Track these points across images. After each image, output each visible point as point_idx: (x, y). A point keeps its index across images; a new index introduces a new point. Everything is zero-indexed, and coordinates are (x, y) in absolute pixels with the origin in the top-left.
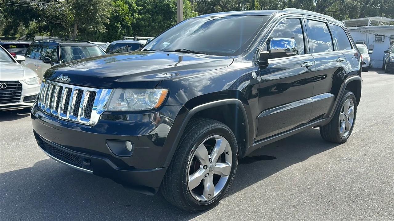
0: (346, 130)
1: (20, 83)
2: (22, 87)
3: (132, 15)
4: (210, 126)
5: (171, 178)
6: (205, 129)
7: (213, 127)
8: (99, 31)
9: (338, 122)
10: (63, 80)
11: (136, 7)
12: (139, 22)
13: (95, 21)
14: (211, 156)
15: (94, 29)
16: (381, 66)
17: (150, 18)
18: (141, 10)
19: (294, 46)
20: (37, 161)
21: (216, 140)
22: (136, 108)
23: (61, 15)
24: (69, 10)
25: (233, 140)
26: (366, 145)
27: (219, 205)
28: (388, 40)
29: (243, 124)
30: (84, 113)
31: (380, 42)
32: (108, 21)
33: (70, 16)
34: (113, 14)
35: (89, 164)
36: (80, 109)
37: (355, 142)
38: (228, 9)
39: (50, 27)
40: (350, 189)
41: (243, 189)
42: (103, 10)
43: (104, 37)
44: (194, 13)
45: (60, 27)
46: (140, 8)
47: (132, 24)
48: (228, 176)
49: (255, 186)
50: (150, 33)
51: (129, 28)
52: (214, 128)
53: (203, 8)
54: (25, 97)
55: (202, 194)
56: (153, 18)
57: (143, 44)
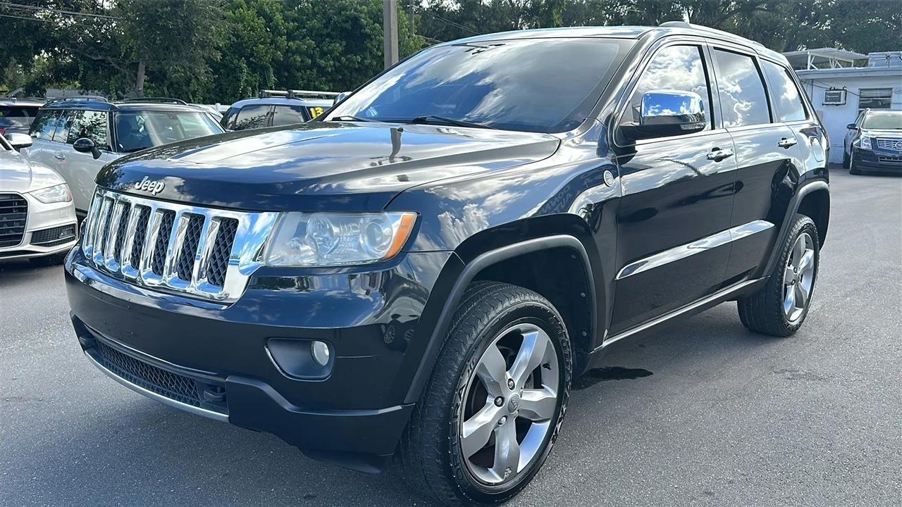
0: (796, 305)
1: (22, 198)
2: (27, 208)
3: (274, 41)
4: (512, 302)
5: (419, 429)
6: (500, 308)
7: (518, 303)
8: (196, 77)
9: (781, 287)
10: (152, 191)
11: (283, 24)
12: (289, 58)
13: (187, 54)
14: (511, 373)
15: (185, 73)
16: (841, 160)
17: (315, 48)
18: (294, 30)
19: (697, 111)
21: (523, 335)
22: (335, 260)
23: (107, 39)
24: (125, 28)
25: (561, 335)
26: (845, 340)
28: (854, 102)
29: (583, 295)
30: (204, 273)
31: (837, 105)
32: (219, 56)
33: (128, 44)
34: (230, 39)
35: (219, 396)
36: (197, 264)
39: (81, 68)
40: (830, 447)
42: (207, 29)
43: (209, 91)
44: (416, 38)
45: (104, 68)
46: (290, 25)
47: (274, 61)
48: (549, 423)
51: (265, 70)
52: (520, 306)
53: (436, 27)
54: (34, 232)
55: (491, 468)
56: (321, 49)
57: (309, 108)
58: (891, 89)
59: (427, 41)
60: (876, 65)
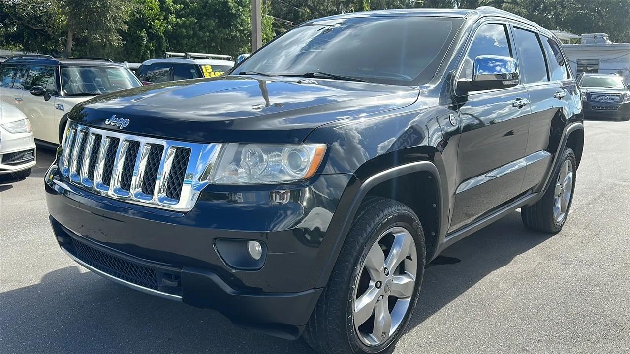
0: (561, 211)
3: (166, 18)
5: (324, 306)
8: (110, 43)
9: (553, 198)
10: (119, 126)
11: (172, 5)
12: (177, 30)
13: (103, 26)
14: (387, 264)
15: (102, 40)
17: (196, 23)
18: (181, 10)
19: (513, 70)
20: (46, 273)
21: (394, 235)
23: (45, 15)
24: (58, 7)
27: (396, 350)
28: (574, 68)
29: (435, 205)
32: (126, 28)
33: (60, 18)
34: (134, 15)
35: (175, 284)
36: (157, 183)
37: (574, 230)
38: (321, 13)
39: (26, 35)
40: (602, 314)
41: (426, 319)
42: (118, 8)
43: (118, 53)
44: (267, 17)
45: (42, 35)
46: (178, 7)
47: (166, 33)
48: (410, 299)
49: (444, 312)
50: (195, 48)
51: (159, 39)
53: (282, 10)
54: (4, 155)
55: (371, 333)
56: (200, 24)
57: (200, 66)
58: (599, 59)
59: (275, 20)
60: (586, 43)
